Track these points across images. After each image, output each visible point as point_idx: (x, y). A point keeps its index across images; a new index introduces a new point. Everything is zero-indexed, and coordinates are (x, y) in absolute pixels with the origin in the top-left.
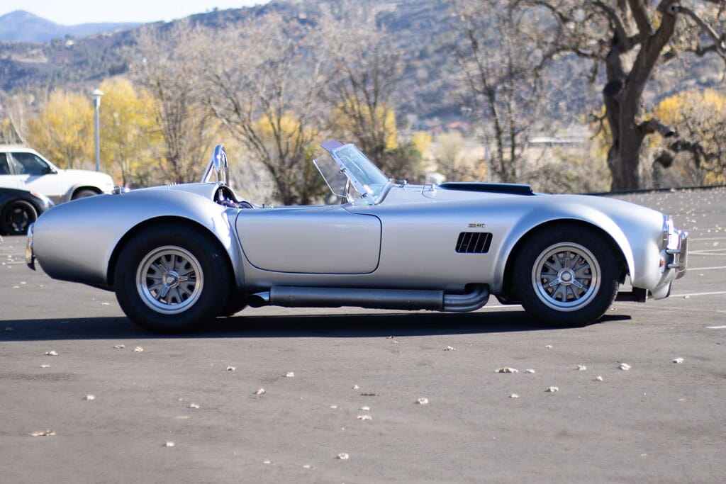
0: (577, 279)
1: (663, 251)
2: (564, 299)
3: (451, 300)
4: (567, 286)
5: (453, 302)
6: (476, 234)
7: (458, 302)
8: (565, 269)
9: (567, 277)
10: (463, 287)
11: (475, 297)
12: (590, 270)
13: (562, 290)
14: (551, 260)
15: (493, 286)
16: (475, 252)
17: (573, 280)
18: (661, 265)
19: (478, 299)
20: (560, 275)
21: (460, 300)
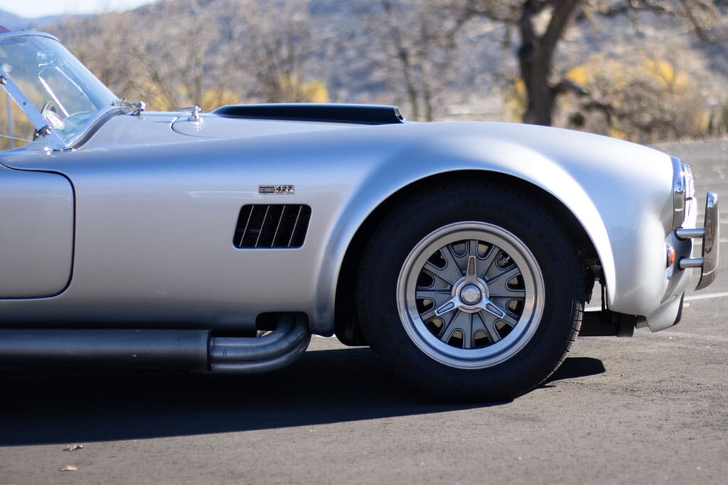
0: (493, 298)
1: (671, 236)
2: (467, 343)
3: (225, 349)
4: (473, 314)
5: (230, 354)
6: (276, 208)
7: (241, 354)
8: (468, 278)
9: (471, 295)
10: (252, 320)
11: (280, 340)
12: (520, 278)
13: (462, 323)
14: (437, 260)
15: (314, 316)
16: (275, 247)
17: (485, 301)
18: (668, 265)
19: (284, 345)
20: (456, 290)
21: (245, 349)
